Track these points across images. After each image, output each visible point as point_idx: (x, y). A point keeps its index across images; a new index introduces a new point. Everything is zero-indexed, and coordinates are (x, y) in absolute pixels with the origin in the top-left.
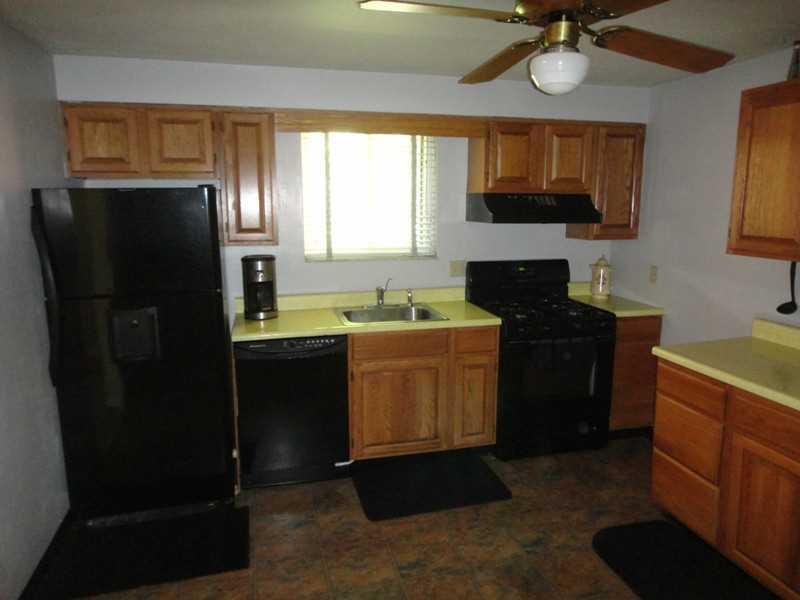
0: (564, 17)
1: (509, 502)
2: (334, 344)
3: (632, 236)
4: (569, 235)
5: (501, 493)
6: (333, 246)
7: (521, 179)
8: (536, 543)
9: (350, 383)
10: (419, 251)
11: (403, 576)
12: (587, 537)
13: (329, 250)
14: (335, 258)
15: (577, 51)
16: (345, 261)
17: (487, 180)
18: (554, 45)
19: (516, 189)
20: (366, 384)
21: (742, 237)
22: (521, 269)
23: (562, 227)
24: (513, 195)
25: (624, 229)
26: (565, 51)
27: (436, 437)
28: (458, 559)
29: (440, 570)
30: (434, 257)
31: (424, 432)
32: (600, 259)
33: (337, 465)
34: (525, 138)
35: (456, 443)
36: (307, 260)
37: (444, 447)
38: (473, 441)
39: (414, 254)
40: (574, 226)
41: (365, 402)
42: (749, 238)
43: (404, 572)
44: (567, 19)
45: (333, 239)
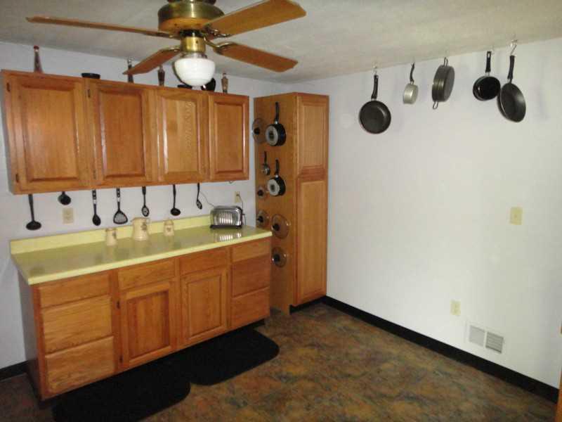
0: (194, 34)
15: (206, 57)
26: (198, 57)
44: (196, 35)
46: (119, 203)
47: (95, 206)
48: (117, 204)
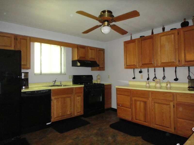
1: (90, 124)
2: (48, 92)
3: (104, 70)
4: (92, 70)
5: (88, 123)
6: (42, 71)
7: (84, 57)
8: (99, 129)
9: (51, 102)
10: (62, 73)
11: (75, 141)
12: (108, 126)
13: (41, 72)
14: (42, 74)
16: (45, 75)
17: (78, 57)
18: (105, 26)
19: (83, 59)
20: (55, 101)
21: (127, 65)
22: (84, 77)
23: (90, 68)
24: (83, 60)
25: (103, 69)
27: (71, 114)
28: (85, 135)
29: (83, 138)
30: (65, 74)
31: (69, 113)
32: (98, 75)
33: (47, 124)
34: (84, 49)
35: (75, 115)
36: (35, 74)
37: (73, 116)
38: (79, 114)
39: (61, 73)
40: (93, 68)
41: (55, 106)
42: (128, 65)
43: (75, 140)
44: (107, 22)
45: (42, 70)
46: (155, 74)
47: (148, 74)
48: (154, 74)
